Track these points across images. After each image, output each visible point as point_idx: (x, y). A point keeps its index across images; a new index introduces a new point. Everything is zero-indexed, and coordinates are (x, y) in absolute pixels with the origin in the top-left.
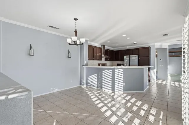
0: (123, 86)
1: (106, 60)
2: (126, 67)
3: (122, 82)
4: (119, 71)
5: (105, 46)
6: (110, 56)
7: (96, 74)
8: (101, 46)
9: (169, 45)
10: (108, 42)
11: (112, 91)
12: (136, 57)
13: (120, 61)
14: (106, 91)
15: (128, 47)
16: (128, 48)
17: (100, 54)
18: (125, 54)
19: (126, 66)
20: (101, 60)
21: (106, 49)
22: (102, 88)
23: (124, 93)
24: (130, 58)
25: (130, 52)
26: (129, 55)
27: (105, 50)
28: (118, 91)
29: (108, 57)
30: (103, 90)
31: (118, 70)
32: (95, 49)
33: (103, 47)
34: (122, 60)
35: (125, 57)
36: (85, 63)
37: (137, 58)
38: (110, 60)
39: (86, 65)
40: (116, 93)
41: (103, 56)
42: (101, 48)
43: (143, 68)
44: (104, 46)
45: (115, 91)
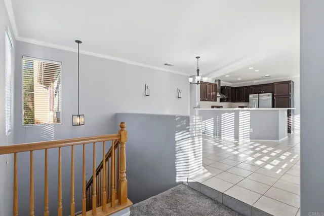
0: (250, 133)
1: (222, 100)
2: (254, 109)
3: (249, 127)
4: (245, 114)
5: (221, 82)
6: (227, 95)
7: (213, 119)
8: (215, 81)
10: (226, 76)
11: (235, 138)
12: (269, 95)
13: (243, 102)
14: (227, 138)
15: (255, 81)
16: (255, 83)
17: (214, 93)
18: (252, 91)
19: (254, 107)
20: (216, 101)
21: (221, 85)
22: (220, 135)
23: (251, 141)
24: (260, 98)
25: (259, 89)
26: (258, 93)
27: (221, 87)
28: (244, 138)
29: (225, 96)
30: (223, 138)
31: (243, 112)
32: (208, 86)
33: (217, 83)
34: (247, 100)
35: (251, 96)
36: (197, 104)
37: (271, 97)
38: (227, 101)
39: (199, 107)
40: (240, 140)
41: (218, 95)
42: (215, 85)
43: (278, 111)
44: (219, 81)
45: (240, 138)
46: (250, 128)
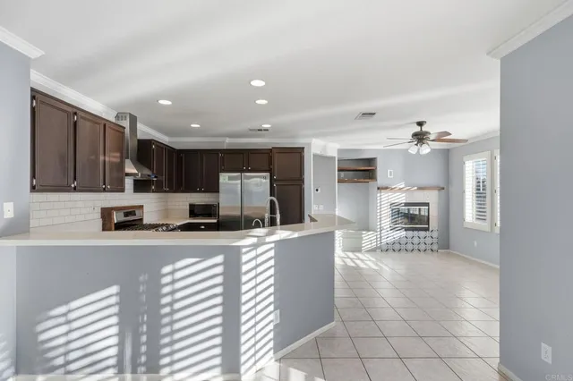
0: (275, 328)
6: (159, 171)
7: (114, 289)
8: (118, 116)
9: (338, 150)
10: (161, 102)
11: (224, 373)
12: (263, 178)
13: (200, 191)
15: (228, 140)
16: (228, 143)
17: (112, 157)
18: (222, 164)
20: (122, 190)
21: (140, 136)
27: (139, 140)
32: (85, 128)
33: (126, 124)
34: (214, 188)
38: (159, 190)
41: (129, 168)
42: (118, 128)
44: (133, 120)
45: (243, 368)
46: (275, 309)
